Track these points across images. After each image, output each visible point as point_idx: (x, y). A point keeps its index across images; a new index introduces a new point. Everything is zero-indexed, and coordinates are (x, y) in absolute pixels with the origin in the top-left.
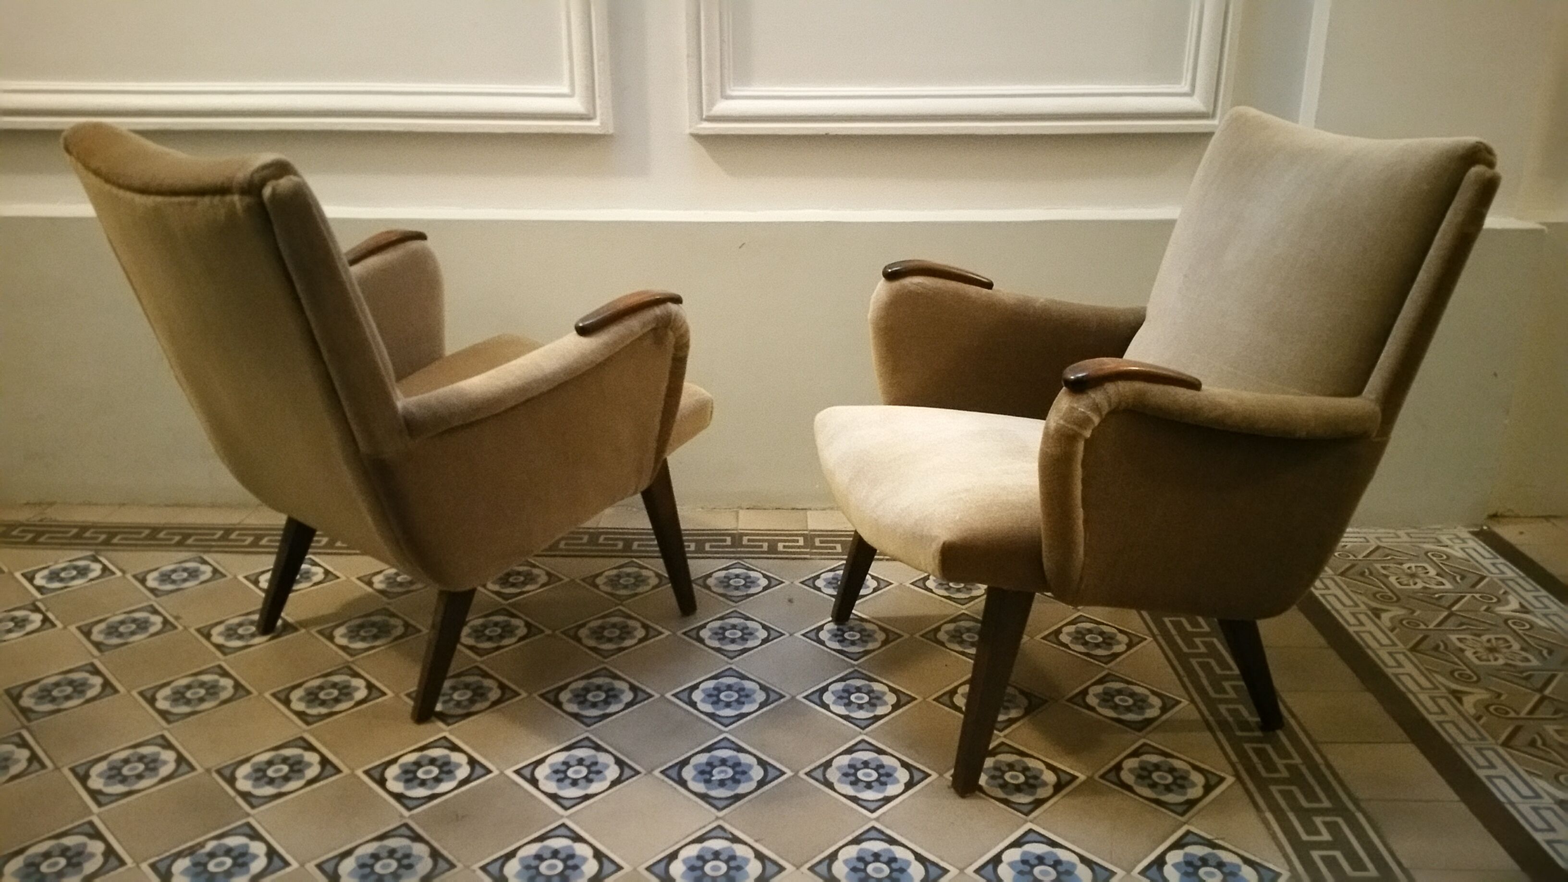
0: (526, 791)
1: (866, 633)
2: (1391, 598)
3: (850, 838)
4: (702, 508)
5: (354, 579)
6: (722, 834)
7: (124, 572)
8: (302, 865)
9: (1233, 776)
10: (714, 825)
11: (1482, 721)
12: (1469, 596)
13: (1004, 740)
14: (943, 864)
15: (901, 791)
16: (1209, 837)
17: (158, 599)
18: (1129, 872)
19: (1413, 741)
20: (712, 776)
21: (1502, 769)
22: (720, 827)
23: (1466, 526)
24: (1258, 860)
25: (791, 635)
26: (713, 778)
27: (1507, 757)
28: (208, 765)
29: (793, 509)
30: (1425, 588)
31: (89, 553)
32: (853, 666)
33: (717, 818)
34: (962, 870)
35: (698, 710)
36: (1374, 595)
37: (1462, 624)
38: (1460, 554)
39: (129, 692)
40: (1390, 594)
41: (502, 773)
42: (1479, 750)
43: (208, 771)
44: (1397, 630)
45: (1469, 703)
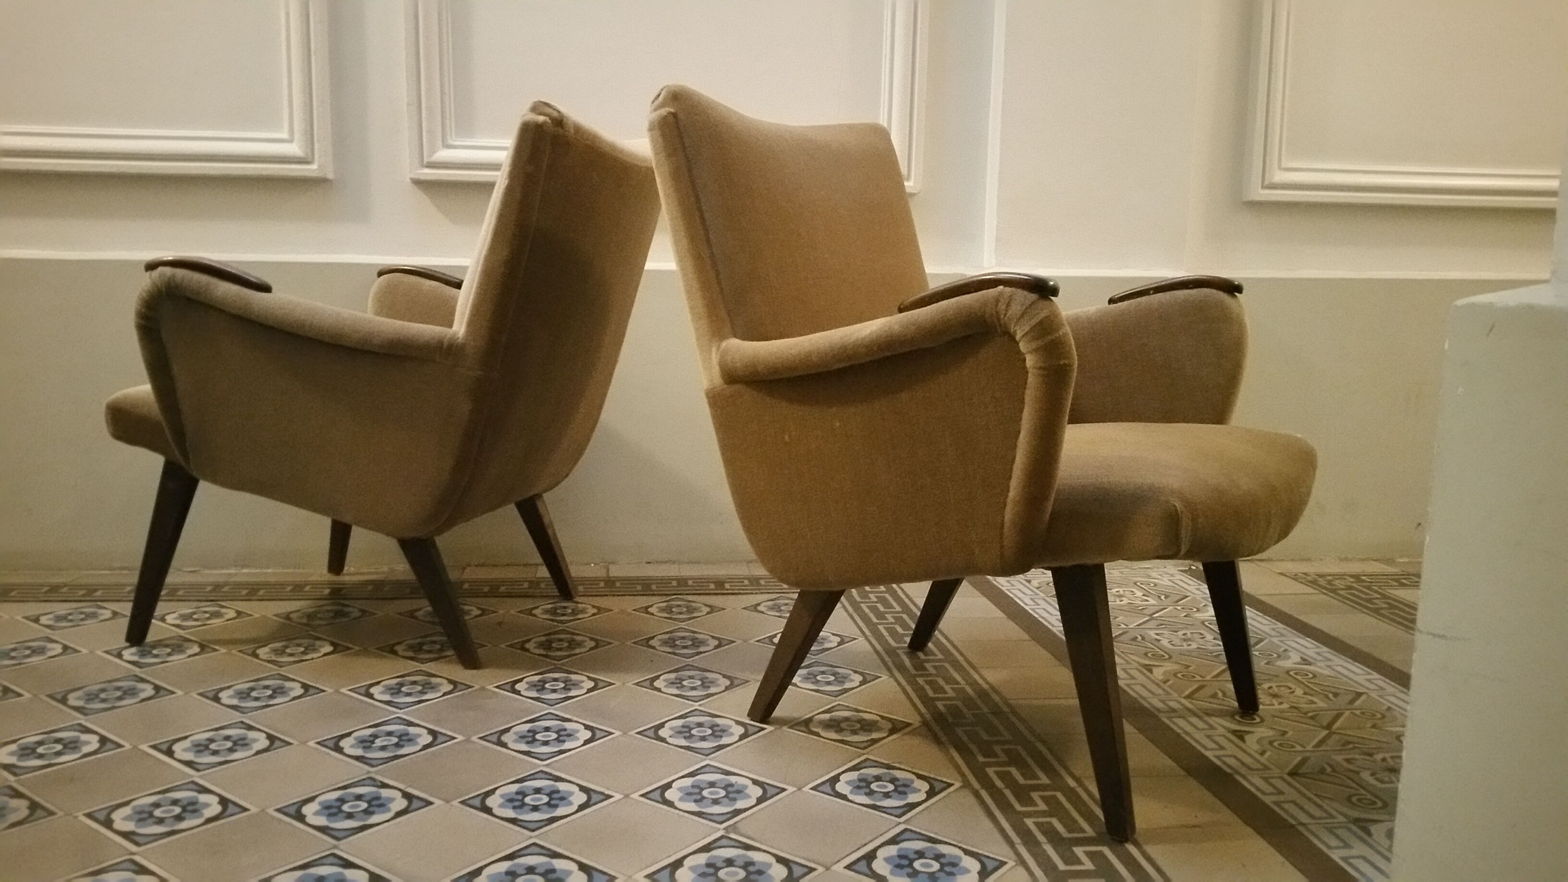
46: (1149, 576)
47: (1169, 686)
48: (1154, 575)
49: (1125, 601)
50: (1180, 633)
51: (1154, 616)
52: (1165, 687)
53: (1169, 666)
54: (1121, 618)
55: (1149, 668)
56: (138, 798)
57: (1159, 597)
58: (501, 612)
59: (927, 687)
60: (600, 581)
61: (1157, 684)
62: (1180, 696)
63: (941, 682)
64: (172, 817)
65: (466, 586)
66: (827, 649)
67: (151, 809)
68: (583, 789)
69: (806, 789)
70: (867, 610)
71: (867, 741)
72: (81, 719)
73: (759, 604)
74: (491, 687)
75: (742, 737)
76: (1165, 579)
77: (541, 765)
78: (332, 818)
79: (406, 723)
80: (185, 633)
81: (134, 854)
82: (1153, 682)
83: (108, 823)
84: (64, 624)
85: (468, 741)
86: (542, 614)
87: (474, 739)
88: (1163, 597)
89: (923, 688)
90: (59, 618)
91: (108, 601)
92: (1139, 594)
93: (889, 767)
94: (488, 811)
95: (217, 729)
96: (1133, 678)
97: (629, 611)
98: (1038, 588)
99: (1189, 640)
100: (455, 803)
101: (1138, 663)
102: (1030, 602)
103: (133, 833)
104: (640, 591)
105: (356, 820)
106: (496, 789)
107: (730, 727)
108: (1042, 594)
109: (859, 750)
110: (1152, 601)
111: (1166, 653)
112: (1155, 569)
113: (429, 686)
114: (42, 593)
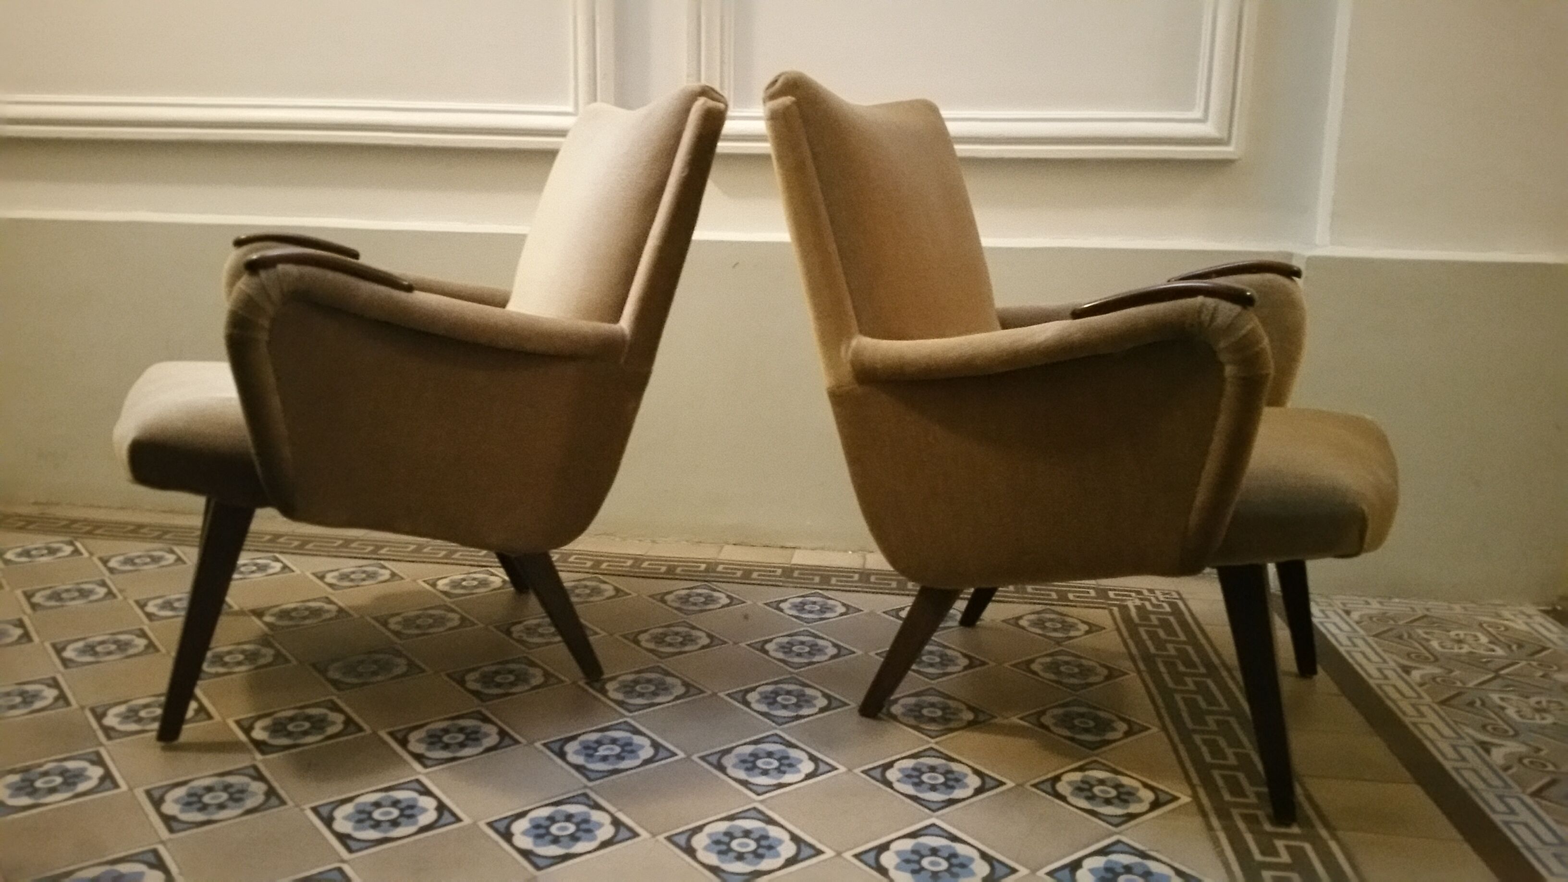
0: (392, 749)
1: (817, 648)
2: (1427, 658)
3: (724, 815)
4: (687, 541)
5: (308, 574)
6: (585, 800)
7: (91, 554)
8: (131, 789)
9: (1190, 796)
10: (579, 792)
11: (1510, 772)
12: (1523, 663)
14: (819, 846)
15: (800, 779)
16: (1142, 848)
17: (112, 577)
18: (1034, 871)
19: (1419, 782)
20: (597, 752)
21: (1525, 815)
22: (585, 795)
23: (1538, 604)
24: (1192, 872)
25: (735, 643)
26: (596, 754)
27: (1536, 807)
28: (84, 703)
29: (782, 547)
30: (1471, 653)
31: (67, 539)
32: (791, 673)
33: (586, 787)
34: (839, 854)
35: (607, 697)
36: (1409, 655)
37: (1508, 686)
38: (1524, 627)
39: (42, 642)
40: (1427, 655)
41: (375, 733)
42: (1501, 798)
43: (82, 708)
44: (1428, 686)
45: (1498, 756)
46: (1499, 616)
47: (1512, 776)
48: (1506, 613)
49: (1466, 649)
50: (1533, 700)
51: (1503, 672)
52: (1504, 775)
53: (1513, 747)
54: (1457, 673)
55: (1486, 747)
56: (362, 794)
57: (1510, 647)
58: (749, 602)
59: (1204, 749)
60: (854, 572)
61: (1495, 772)
62: (1524, 792)
63: (1222, 743)
64: (388, 821)
65: (720, 568)
66: (1091, 685)
67: (371, 808)
68: (795, 838)
69: (1041, 873)
70: (1145, 636)
71: (1123, 816)
72: (333, 694)
73: (1020, 617)
74: (722, 695)
75: (978, 791)
76: (1520, 622)
77: (756, 801)
78: (539, 841)
79: (631, 729)
80: (453, 603)
81: (343, 861)
82: (1490, 767)
83: (328, 821)
84: (346, 583)
86: (790, 609)
87: (695, 757)
88: (1514, 647)
89: (1198, 749)
90: (344, 577)
91: (389, 560)
92: (1484, 639)
93: (1144, 855)
94: (690, 851)
95: (453, 718)
96: (1463, 759)
97: (879, 613)
98: (1358, 623)
99: (1544, 710)
100: (661, 838)
101: (1473, 738)
102: (1345, 641)
103: (349, 836)
104: (894, 589)
105: (560, 847)
106: (704, 825)
107: (966, 775)
108: (1362, 632)
109: (1110, 827)
110: (1500, 652)
111: (1510, 726)
112: (1509, 607)
113: (663, 687)
114: (334, 547)
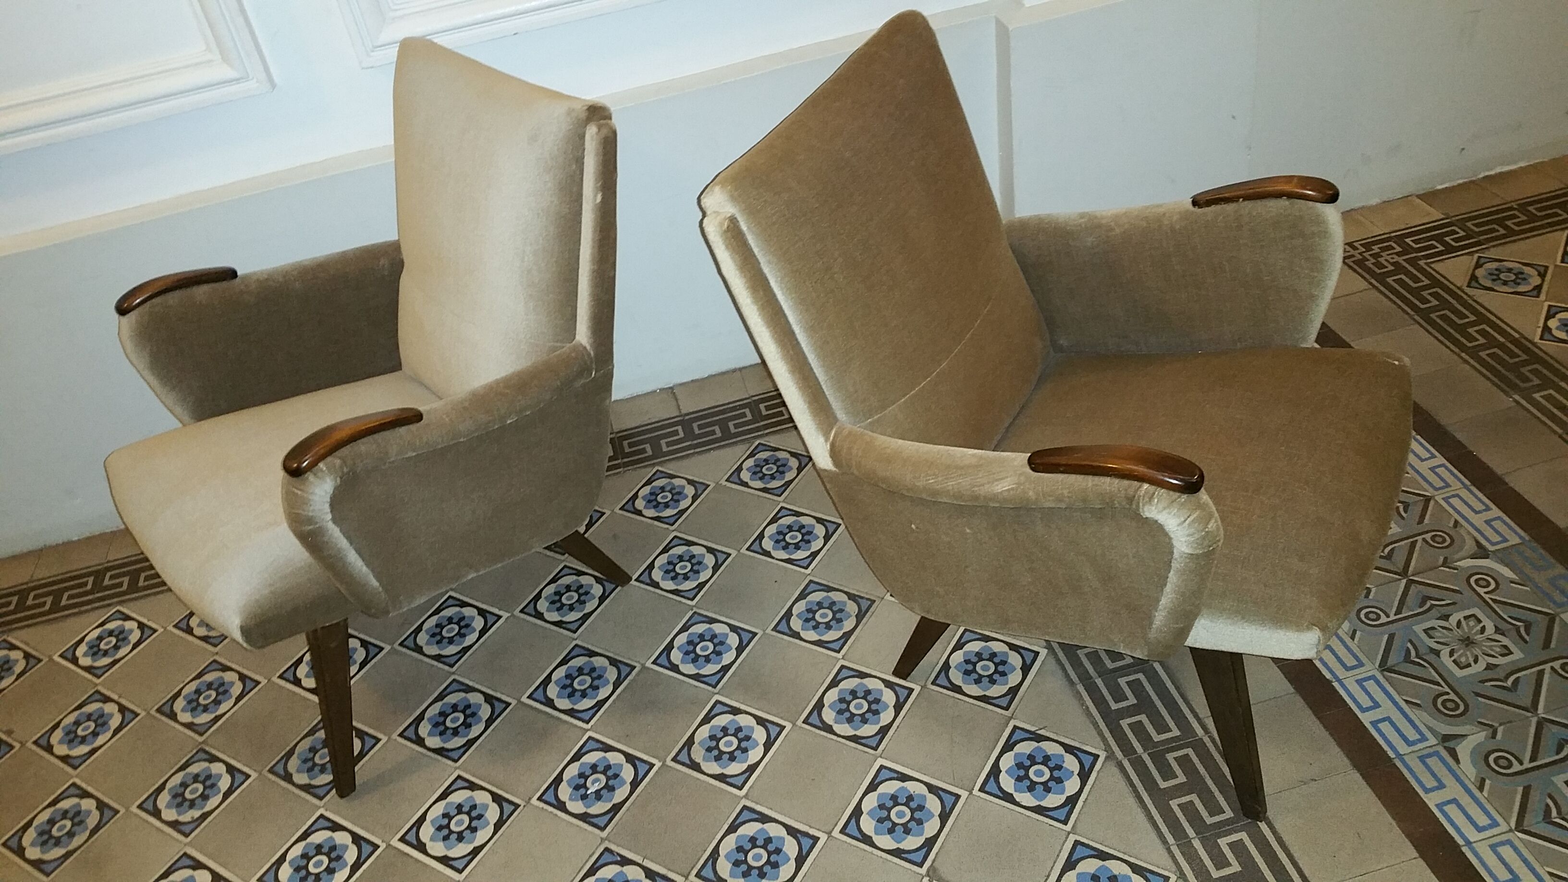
0: (417, 861)
3: (726, 827)
6: (610, 858)
10: (601, 849)
13: (842, 663)
14: (812, 832)
15: (761, 754)
16: (1033, 729)
18: (971, 791)
20: (587, 789)
22: (607, 850)
24: (1077, 745)
26: (589, 792)
32: (691, 607)
33: (602, 840)
35: (556, 709)
85: (664, 765)
